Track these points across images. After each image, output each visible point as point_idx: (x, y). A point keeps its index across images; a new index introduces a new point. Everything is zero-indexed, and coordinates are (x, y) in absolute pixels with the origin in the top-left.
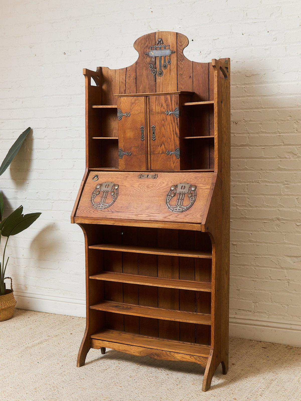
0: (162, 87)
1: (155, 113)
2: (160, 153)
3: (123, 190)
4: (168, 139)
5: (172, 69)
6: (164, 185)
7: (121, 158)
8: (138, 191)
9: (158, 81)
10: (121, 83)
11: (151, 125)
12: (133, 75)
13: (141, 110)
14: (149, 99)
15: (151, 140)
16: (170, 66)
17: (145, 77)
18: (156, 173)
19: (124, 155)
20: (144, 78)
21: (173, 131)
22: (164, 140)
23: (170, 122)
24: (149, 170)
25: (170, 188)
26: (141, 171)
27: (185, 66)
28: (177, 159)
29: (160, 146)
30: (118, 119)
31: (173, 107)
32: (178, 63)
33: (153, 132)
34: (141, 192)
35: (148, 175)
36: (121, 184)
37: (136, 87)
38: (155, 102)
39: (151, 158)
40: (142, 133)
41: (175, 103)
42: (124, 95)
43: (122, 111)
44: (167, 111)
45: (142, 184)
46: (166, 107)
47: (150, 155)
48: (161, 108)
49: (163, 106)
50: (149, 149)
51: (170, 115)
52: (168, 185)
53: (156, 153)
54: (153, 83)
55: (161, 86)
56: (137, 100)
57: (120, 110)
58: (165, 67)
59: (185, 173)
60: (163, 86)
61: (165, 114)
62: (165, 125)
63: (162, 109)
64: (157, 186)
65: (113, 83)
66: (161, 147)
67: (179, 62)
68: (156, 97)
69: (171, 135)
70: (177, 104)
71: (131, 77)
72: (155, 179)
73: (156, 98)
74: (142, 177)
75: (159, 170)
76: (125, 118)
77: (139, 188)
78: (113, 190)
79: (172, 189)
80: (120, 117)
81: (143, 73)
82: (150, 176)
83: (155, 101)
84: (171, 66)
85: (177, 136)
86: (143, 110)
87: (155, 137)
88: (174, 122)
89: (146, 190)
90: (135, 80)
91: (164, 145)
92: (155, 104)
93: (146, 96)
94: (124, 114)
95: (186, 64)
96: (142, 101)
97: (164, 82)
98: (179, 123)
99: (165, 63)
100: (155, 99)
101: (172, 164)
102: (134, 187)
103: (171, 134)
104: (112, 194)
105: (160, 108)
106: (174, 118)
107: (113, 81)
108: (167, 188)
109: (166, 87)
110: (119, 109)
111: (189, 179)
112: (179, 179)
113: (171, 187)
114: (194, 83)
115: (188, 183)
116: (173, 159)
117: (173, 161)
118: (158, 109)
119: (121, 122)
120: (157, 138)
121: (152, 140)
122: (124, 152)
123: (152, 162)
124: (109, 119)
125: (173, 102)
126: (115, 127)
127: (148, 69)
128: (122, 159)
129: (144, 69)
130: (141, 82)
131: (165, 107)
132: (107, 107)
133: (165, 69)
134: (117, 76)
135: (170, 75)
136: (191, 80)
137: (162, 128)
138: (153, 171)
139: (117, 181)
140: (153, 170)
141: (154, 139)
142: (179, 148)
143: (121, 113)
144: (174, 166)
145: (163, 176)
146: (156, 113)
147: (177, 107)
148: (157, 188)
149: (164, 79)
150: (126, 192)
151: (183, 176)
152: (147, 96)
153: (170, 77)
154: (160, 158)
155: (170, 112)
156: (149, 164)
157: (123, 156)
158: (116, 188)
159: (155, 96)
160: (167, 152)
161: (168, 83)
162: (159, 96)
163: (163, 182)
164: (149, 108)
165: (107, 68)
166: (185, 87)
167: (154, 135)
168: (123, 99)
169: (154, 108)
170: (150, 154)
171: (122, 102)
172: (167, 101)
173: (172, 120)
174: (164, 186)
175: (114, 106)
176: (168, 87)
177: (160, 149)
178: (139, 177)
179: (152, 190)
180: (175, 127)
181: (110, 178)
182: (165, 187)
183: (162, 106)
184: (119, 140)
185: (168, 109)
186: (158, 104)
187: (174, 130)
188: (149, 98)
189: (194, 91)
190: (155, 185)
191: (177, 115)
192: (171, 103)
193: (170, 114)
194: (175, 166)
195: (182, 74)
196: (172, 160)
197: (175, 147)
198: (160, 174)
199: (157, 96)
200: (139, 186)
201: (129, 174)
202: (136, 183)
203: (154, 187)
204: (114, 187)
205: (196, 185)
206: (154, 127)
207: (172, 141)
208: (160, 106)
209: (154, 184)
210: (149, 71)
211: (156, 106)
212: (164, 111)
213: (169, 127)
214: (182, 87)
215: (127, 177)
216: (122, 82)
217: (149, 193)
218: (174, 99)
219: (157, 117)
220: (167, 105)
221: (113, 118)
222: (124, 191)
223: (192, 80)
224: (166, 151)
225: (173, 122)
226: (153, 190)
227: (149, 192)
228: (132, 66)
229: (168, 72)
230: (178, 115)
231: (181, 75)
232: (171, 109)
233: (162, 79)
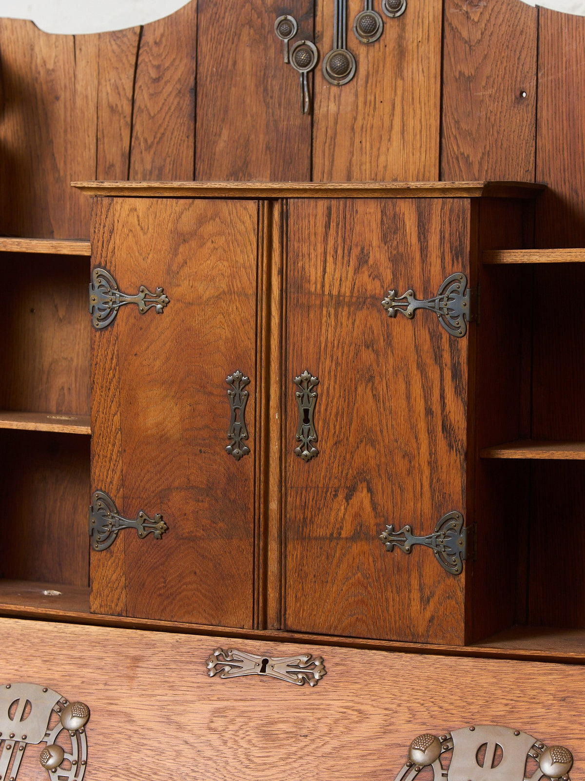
0: (348, 143)
1: (318, 302)
2: (344, 535)
3: (118, 742)
4: (398, 459)
5: (411, 46)
6: (364, 730)
7: (101, 546)
8: (209, 753)
9: (324, 109)
10: (105, 113)
11: (290, 367)
12: (181, 69)
13: (232, 276)
14: (285, 216)
15: (291, 458)
16: (403, 28)
17: (250, 83)
18: (315, 650)
19: (121, 536)
20: (245, 88)
21: (429, 412)
22: (373, 463)
23: (412, 357)
24: (269, 626)
25: (406, 753)
26: (220, 629)
27: (488, 33)
28: (450, 581)
29: (341, 496)
30: (96, 322)
31: (435, 269)
32: (447, 14)
33: (306, 412)
34: (227, 762)
35: (265, 662)
36: (100, 704)
37: (191, 139)
38: (320, 238)
39: (289, 559)
40: (238, 414)
41: (447, 250)
42: (120, 184)
43: (118, 277)
44: (396, 294)
45: (231, 714)
46: (389, 272)
47: (283, 542)
48: (357, 271)
49: (371, 262)
50: (274, 506)
51: (413, 316)
52: (390, 732)
53: (321, 532)
54: (296, 120)
55: (343, 139)
56: (213, 218)
57: (105, 273)
58: (371, 30)
59: (492, 664)
60: (357, 141)
61: (379, 311)
62: (380, 374)
63: (364, 277)
64: (325, 730)
65: (60, 109)
66: (348, 498)
67: (457, 6)
68: (329, 209)
69: (416, 438)
70: (457, 253)
71: (165, 79)
72: (307, 689)
73: (329, 215)
74: (227, 669)
75: (332, 632)
76: (132, 321)
77: (214, 738)
78: (53, 734)
79: (418, 756)
80: (103, 314)
81: (235, 63)
82: (278, 667)
83: (321, 230)
84: (409, 28)
85: (451, 446)
86: (247, 281)
87: (316, 440)
88: (438, 358)
89: (255, 752)
90: (187, 100)
91: (370, 490)
92: (320, 249)
93: (268, 200)
94: (128, 298)
95: (500, 21)
96: (242, 228)
97: (360, 118)
98: (464, 368)
99: (370, 12)
100: (321, 220)
101: (416, 606)
102: (180, 727)
103: (413, 427)
104: (51, 762)
105: (351, 270)
106: (435, 337)
107: (57, 98)
108: (388, 754)
109: (375, 150)
110: (99, 266)
111: (523, 706)
112: (462, 698)
113: (411, 748)
114: (544, 130)
115: (518, 725)
116: (421, 576)
117: (421, 590)
118: (337, 275)
119: (109, 341)
120: (326, 446)
121: (299, 455)
122: (124, 512)
123: (290, 581)
124: (32, 311)
125: (434, 240)
126: (66, 359)
127: (270, 41)
128: (112, 553)
129: (245, 37)
130: (226, 112)
131: (381, 269)
132: (24, 250)
133: (368, 44)
134: (85, 73)
135: (400, 82)
136: (524, 115)
137: (359, 389)
138: (297, 636)
139: (77, 682)
140: (294, 628)
141: (305, 452)
142: (464, 512)
143: (111, 287)
144: (428, 614)
145: (355, 671)
146: (326, 298)
147: (458, 275)
148: (327, 749)
149: (361, 99)
150: (135, 756)
151: (486, 680)
152: (271, 201)
153: (399, 92)
154: (344, 566)
155: (410, 299)
156: (272, 595)
157: (119, 541)
158: (74, 723)
159: (320, 203)
160: (384, 534)
161: (387, 123)
162: (349, 202)
163: (360, 712)
164: (281, 272)
165: (29, 25)
166: (486, 154)
167: (306, 427)
168: (127, 207)
169: (314, 273)
170: (280, 536)
171: (118, 226)
172: (398, 236)
173: (427, 346)
174: (370, 738)
175: (67, 248)
176: (383, 149)
177: (341, 514)
178: (211, 665)
179: (294, 753)
180: (442, 390)
181: (38, 662)
182: (373, 745)
183: (363, 260)
184: (94, 441)
185: (401, 284)
186: (340, 251)
187: (436, 408)
188: (282, 213)
189: (539, 179)
190: (308, 724)
191: (454, 323)
192: (424, 250)
193: (410, 309)
194: (431, 620)
195: (469, 79)
196: (415, 583)
197: (438, 507)
198: (337, 660)
199: (334, 202)
200: (213, 725)
201: (151, 645)
202: (192, 702)
203: (307, 741)
204: (61, 720)
205: (571, 744)
206: (308, 381)
207: (421, 472)
208: (353, 262)
209: (303, 720)
210: (272, 53)
211: (330, 259)
212: (378, 291)
213: (402, 387)
214: (467, 150)
215: (137, 659)
216: (113, 109)
217: (275, 770)
218: (443, 223)
219: (328, 325)
220: (397, 260)
221: (56, 307)
222: (123, 748)
223: (530, 117)
224: (377, 525)
225: (429, 360)
226: (300, 753)
227: (273, 766)
228: (172, 20)
229: (388, 60)
230: (460, 320)
231: (467, 81)
232: (418, 283)
233: (351, 99)
